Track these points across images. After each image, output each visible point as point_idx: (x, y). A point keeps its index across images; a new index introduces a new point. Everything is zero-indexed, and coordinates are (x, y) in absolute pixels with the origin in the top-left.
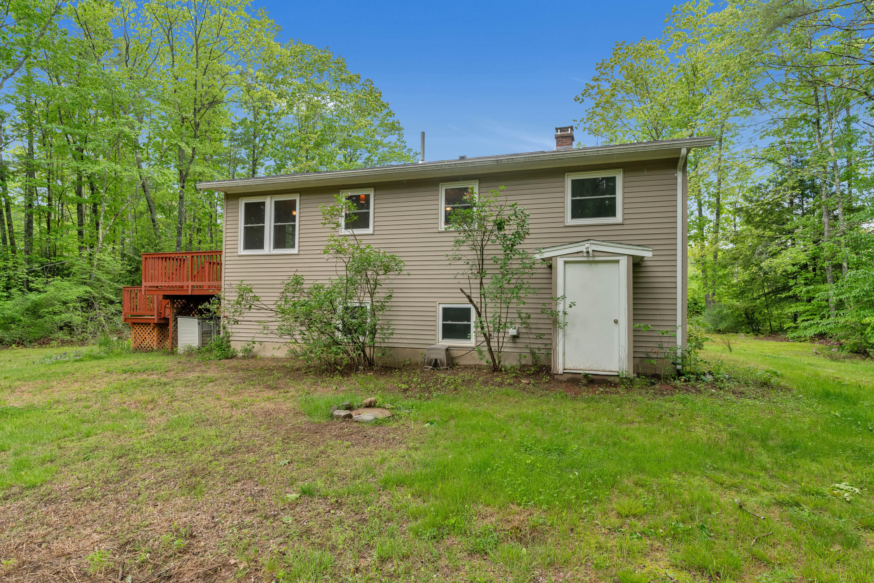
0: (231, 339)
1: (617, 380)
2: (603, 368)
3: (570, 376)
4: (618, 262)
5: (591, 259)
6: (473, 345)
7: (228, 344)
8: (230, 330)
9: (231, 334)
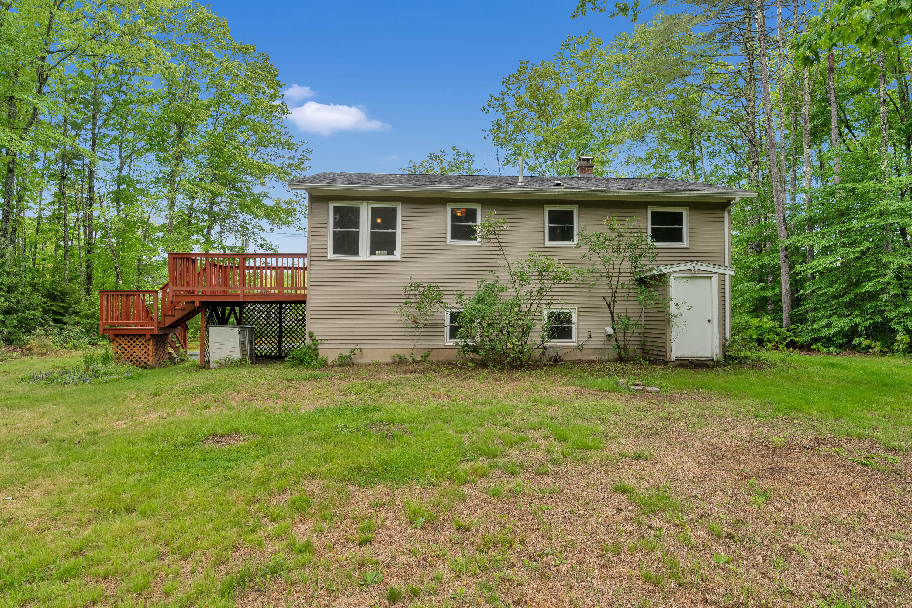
0: (319, 346)
1: (711, 363)
2: (701, 355)
3: (680, 362)
4: (711, 278)
5: (694, 275)
6: (576, 344)
7: (316, 352)
8: (317, 338)
9: (319, 342)
